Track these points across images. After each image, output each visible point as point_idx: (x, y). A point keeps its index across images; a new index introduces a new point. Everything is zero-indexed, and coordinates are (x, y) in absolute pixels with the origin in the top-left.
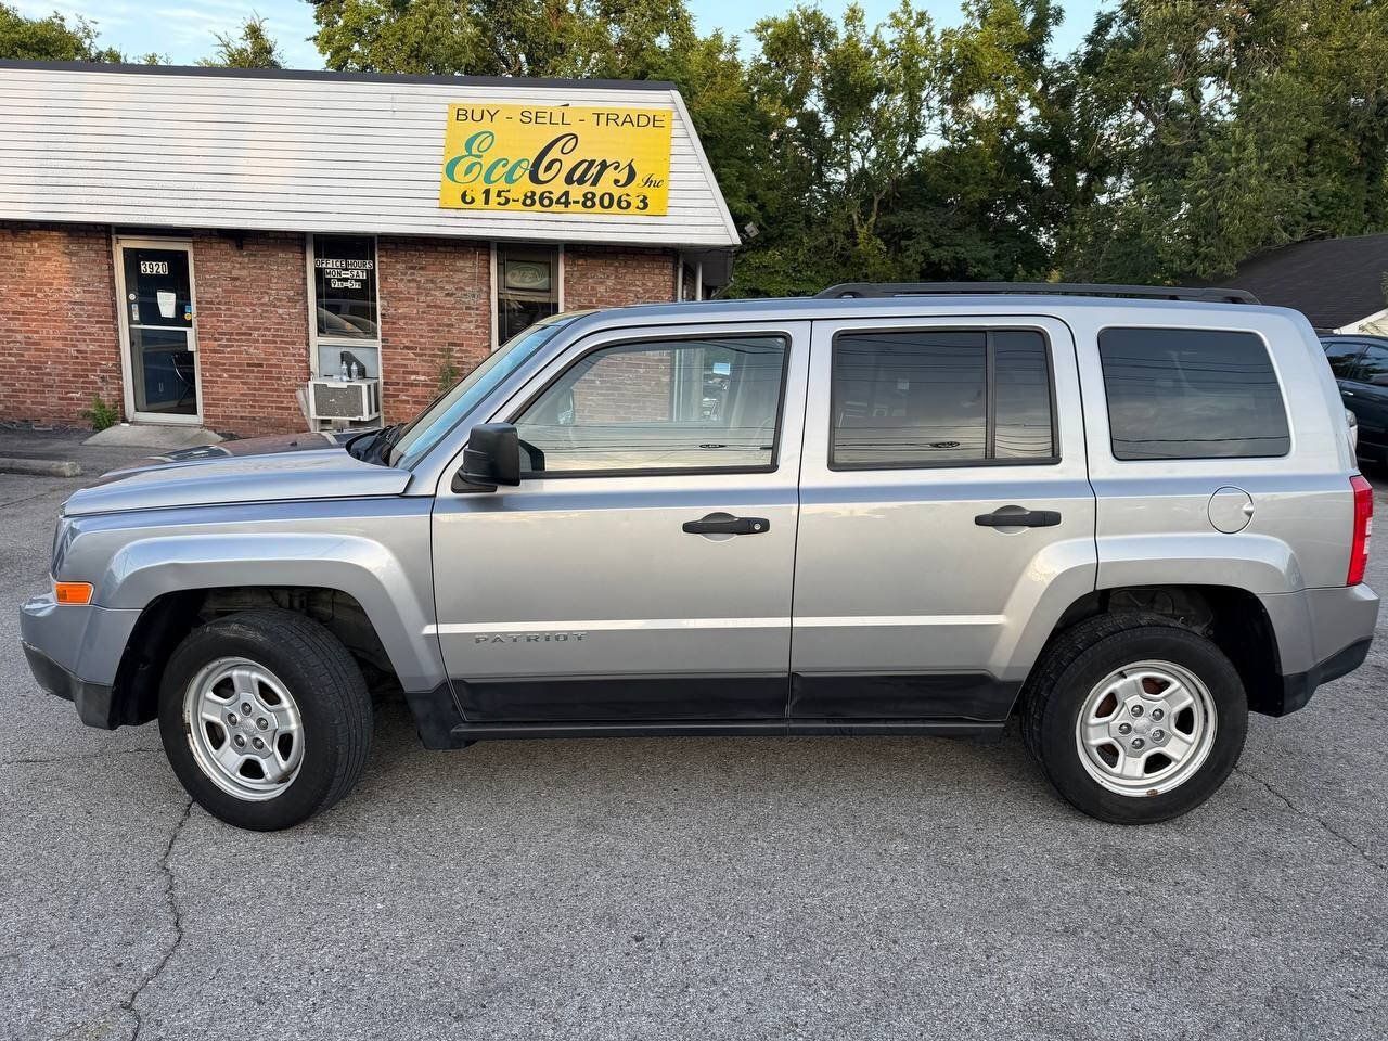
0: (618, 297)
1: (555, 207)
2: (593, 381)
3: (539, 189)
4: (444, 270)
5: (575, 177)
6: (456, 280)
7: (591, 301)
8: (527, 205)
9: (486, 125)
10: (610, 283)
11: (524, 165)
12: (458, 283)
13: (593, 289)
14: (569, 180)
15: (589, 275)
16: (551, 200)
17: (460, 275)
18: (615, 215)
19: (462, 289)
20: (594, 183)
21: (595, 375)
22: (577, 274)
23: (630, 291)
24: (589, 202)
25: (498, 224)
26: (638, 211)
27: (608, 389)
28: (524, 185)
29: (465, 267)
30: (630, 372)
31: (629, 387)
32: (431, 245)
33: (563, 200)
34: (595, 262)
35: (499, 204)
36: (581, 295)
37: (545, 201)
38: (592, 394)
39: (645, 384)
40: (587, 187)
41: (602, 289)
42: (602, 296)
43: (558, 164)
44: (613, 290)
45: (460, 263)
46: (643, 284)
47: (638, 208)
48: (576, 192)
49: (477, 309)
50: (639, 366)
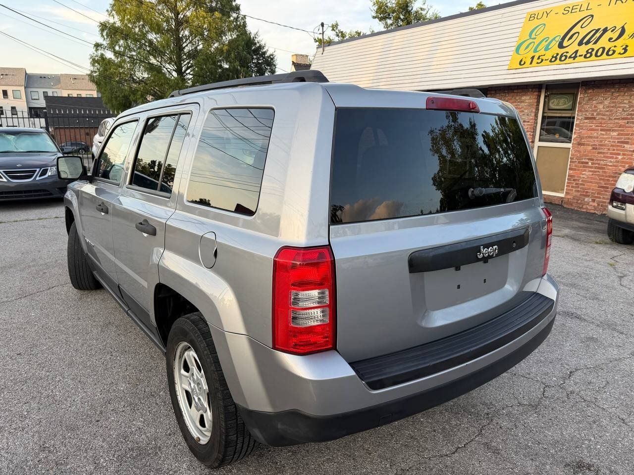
0: (611, 111)
1: (568, 60)
2: (587, 163)
3: (561, 51)
4: (515, 102)
5: (585, 41)
6: (520, 107)
7: (593, 114)
8: (553, 62)
9: (544, 20)
10: (606, 102)
11: (557, 39)
12: (521, 108)
13: (595, 107)
14: (580, 44)
15: (594, 99)
16: (566, 56)
17: (523, 104)
18: (605, 60)
19: (523, 111)
20: (595, 43)
21: (589, 159)
22: (586, 99)
23: (620, 107)
24: (588, 55)
25: (534, 74)
26: (620, 56)
27: (596, 168)
28: (555, 50)
29: (525, 99)
30: (612, 158)
31: (610, 167)
32: (511, 89)
33: (573, 55)
34: (599, 90)
35: (538, 63)
36: (587, 111)
37: (562, 58)
38: (585, 171)
39: (621, 166)
40: (590, 46)
41: (601, 106)
42: (601, 111)
43: (577, 34)
44: (608, 107)
45: (523, 98)
46: (629, 102)
47: (620, 54)
48: (583, 50)
49: (528, 122)
50: (619, 154)
